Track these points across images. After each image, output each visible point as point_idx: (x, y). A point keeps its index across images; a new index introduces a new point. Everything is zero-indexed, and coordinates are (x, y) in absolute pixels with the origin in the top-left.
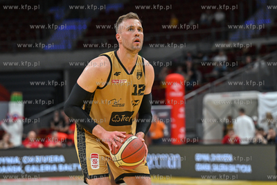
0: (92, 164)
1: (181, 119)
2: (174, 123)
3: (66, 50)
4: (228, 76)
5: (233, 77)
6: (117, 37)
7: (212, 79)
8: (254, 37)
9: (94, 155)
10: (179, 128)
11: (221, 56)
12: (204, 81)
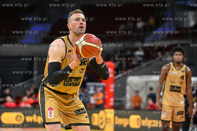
0: (49, 114)
1: (112, 92)
2: (107, 95)
3: (36, 43)
4: (144, 65)
5: (147, 66)
6: (68, 26)
7: (133, 67)
8: (162, 39)
9: (51, 109)
10: (110, 98)
11: (140, 51)
12: (128, 68)
